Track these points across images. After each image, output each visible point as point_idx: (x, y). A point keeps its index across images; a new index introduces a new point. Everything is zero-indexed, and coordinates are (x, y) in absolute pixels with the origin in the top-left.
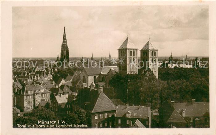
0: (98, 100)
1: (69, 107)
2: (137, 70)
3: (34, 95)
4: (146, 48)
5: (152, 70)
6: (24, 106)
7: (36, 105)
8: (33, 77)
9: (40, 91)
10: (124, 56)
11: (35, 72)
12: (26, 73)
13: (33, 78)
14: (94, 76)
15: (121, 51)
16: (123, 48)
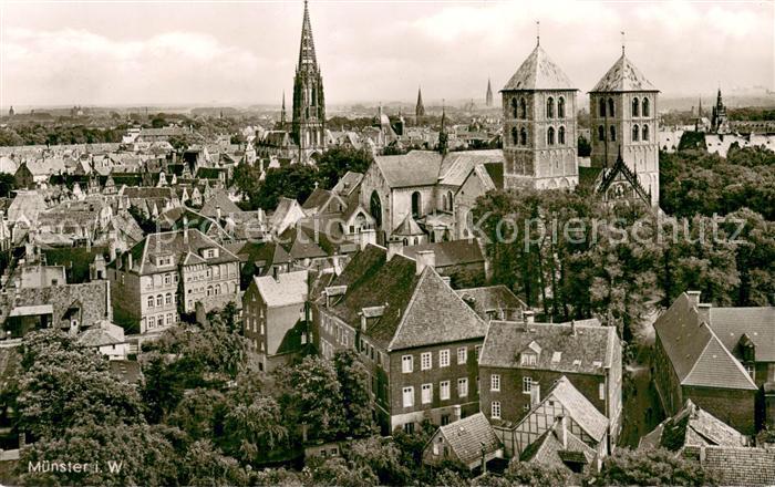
0: (413, 297)
1: (311, 319)
2: (577, 173)
3: (180, 268)
4: (613, 86)
5: (633, 171)
6: (140, 313)
7: (189, 308)
8: (185, 192)
9: (201, 255)
10: (523, 117)
11: (196, 169)
12: (162, 174)
13: (185, 197)
14: (412, 192)
15: (514, 101)
16: (520, 88)
